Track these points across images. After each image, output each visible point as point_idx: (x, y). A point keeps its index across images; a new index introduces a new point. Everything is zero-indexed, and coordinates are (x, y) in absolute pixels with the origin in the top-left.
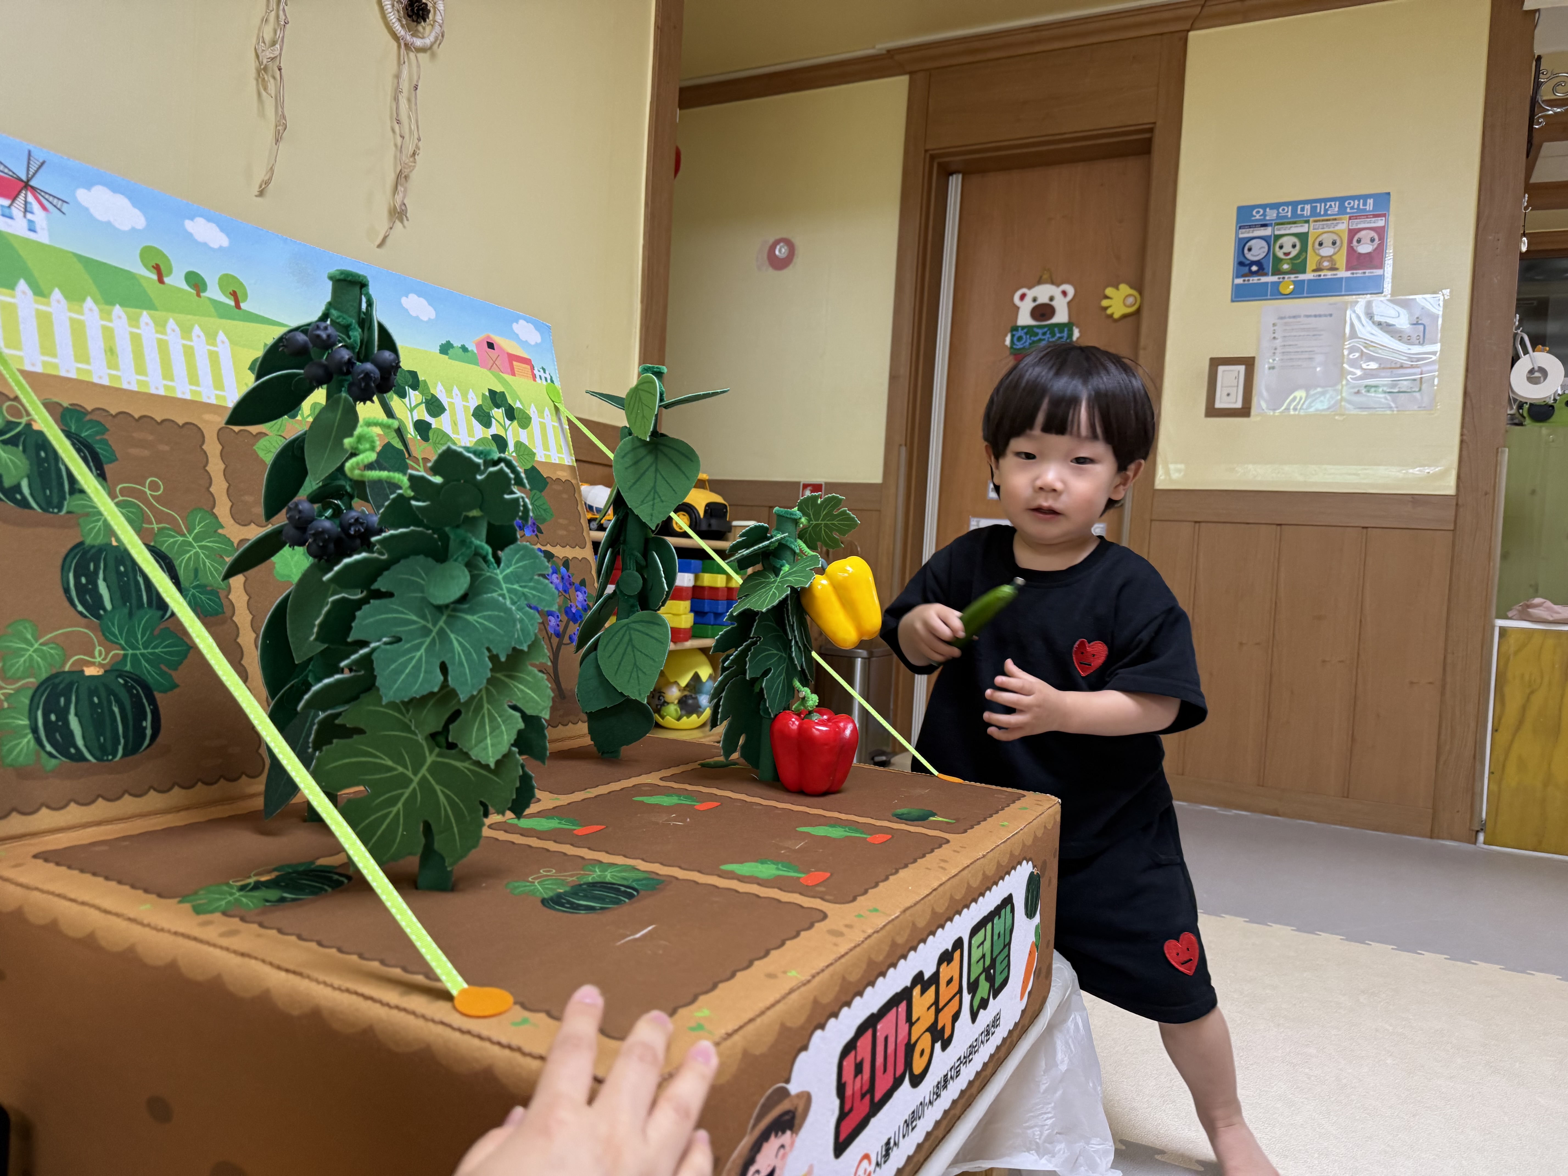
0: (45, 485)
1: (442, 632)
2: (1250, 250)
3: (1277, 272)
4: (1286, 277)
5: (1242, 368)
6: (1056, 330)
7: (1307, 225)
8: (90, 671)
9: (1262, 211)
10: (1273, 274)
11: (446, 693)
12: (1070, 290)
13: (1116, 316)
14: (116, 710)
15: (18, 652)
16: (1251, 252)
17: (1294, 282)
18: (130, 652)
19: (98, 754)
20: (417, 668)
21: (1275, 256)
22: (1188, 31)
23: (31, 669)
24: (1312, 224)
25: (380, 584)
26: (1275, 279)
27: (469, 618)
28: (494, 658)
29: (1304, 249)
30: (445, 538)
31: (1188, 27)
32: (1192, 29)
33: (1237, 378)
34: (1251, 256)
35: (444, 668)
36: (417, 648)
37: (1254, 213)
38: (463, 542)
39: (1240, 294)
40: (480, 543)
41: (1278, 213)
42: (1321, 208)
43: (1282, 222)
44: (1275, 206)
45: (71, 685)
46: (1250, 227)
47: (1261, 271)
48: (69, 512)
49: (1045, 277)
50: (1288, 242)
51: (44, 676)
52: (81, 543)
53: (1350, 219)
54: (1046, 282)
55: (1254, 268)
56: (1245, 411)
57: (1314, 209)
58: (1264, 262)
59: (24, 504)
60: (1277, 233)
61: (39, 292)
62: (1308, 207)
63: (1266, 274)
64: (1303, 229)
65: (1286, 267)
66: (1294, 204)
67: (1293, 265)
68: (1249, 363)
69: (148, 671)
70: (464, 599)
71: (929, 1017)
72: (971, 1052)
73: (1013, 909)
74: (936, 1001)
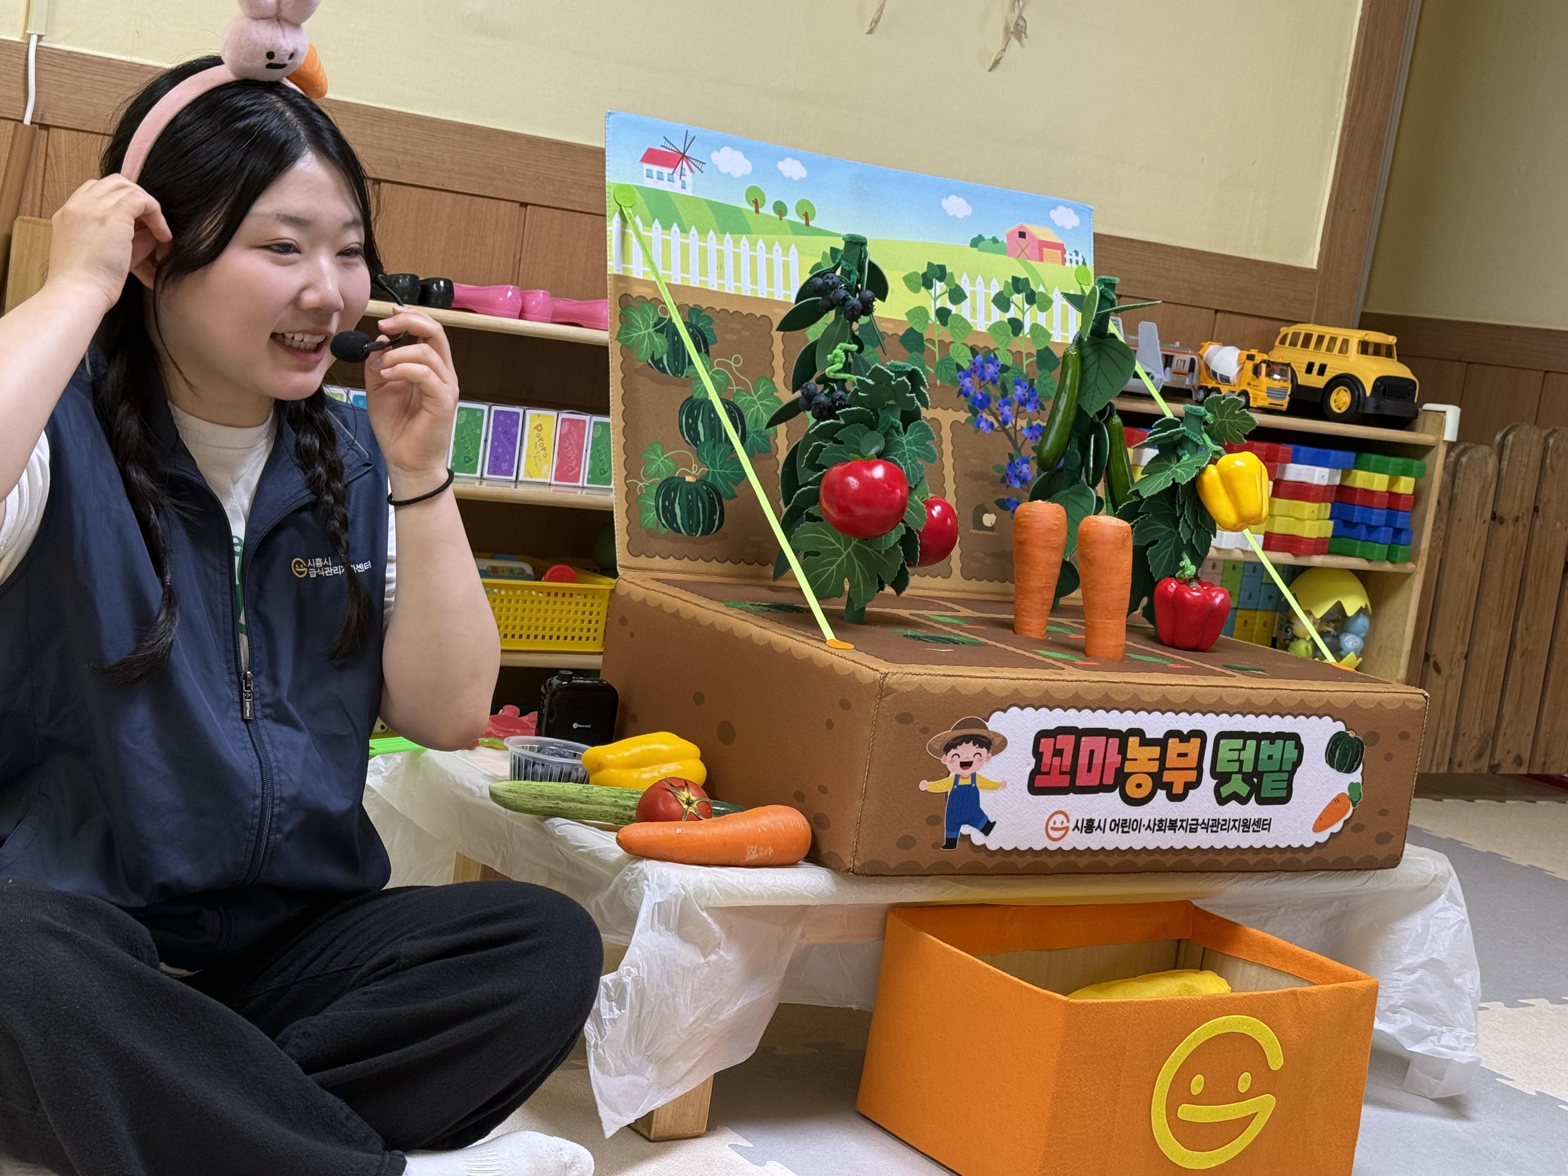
0: (676, 359)
8: (689, 479)
14: (700, 505)
15: (653, 462)
18: (712, 470)
19: (688, 530)
23: (658, 473)
25: (837, 437)
30: (876, 416)
38: (886, 419)
40: (896, 421)
45: (678, 485)
48: (686, 377)
51: (665, 477)
52: (692, 397)
59: (663, 370)
61: (684, 230)
69: (720, 484)
71: (1154, 767)
72: (1215, 825)
73: (1300, 747)
74: (1162, 759)
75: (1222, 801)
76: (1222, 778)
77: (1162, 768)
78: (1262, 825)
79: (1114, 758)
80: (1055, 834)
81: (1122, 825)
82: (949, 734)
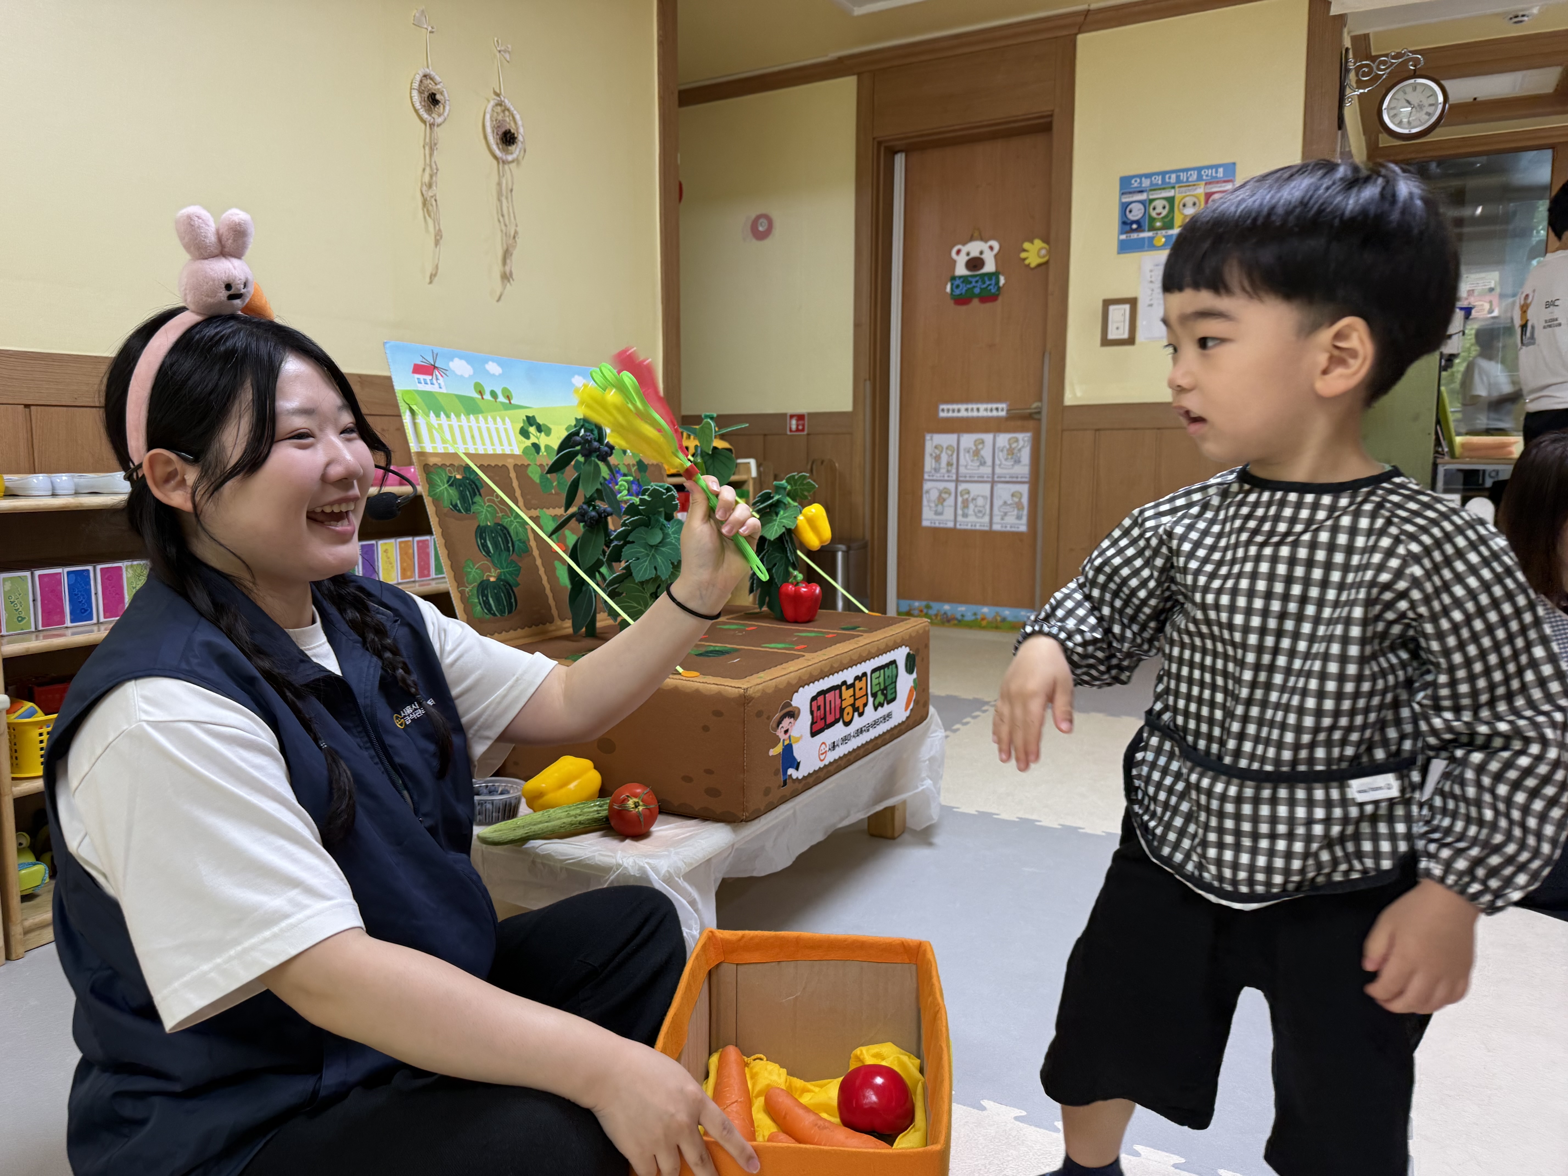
0: (464, 502)
1: (653, 555)
2: (1130, 211)
3: (1152, 228)
4: (1159, 232)
5: (1127, 307)
6: (986, 279)
7: (1173, 191)
8: (492, 579)
9: (1138, 180)
10: (1149, 230)
11: (657, 578)
12: (996, 245)
13: (1033, 265)
14: (502, 595)
15: (470, 573)
16: (1133, 213)
17: (1165, 236)
18: (503, 572)
19: (499, 613)
20: (646, 569)
21: (1150, 216)
22: (1076, 34)
23: (474, 579)
24: (1177, 189)
25: (630, 539)
26: (1150, 234)
27: (663, 549)
28: (672, 563)
29: (1172, 210)
30: (649, 519)
31: (1075, 31)
32: (1080, 31)
33: (1124, 314)
34: (1132, 217)
35: (655, 568)
36: (645, 561)
37: (1133, 181)
38: (658, 521)
39: (1124, 247)
40: (662, 520)
41: (1151, 181)
42: (1183, 176)
43: (1154, 188)
44: (1148, 176)
45: (487, 585)
46: (1130, 193)
47: (1140, 229)
48: (473, 514)
49: (976, 234)
50: (1159, 204)
51: (479, 582)
53: (1206, 184)
54: (976, 239)
55: (1134, 226)
56: (1131, 341)
57: (1178, 177)
58: (1142, 221)
59: (460, 511)
60: (1151, 197)
61: (448, 416)
62: (1174, 176)
63: (1143, 231)
64: (1170, 193)
65: (1158, 224)
66: (1163, 174)
67: (1164, 223)
68: (1133, 302)
69: (510, 580)
70: (660, 543)
71: (851, 701)
72: (875, 724)
73: (897, 667)
74: (854, 695)
75: (876, 709)
76: (874, 695)
77: (855, 700)
78: (889, 716)
79: (838, 701)
80: (822, 757)
81: (845, 739)
82: (778, 716)
